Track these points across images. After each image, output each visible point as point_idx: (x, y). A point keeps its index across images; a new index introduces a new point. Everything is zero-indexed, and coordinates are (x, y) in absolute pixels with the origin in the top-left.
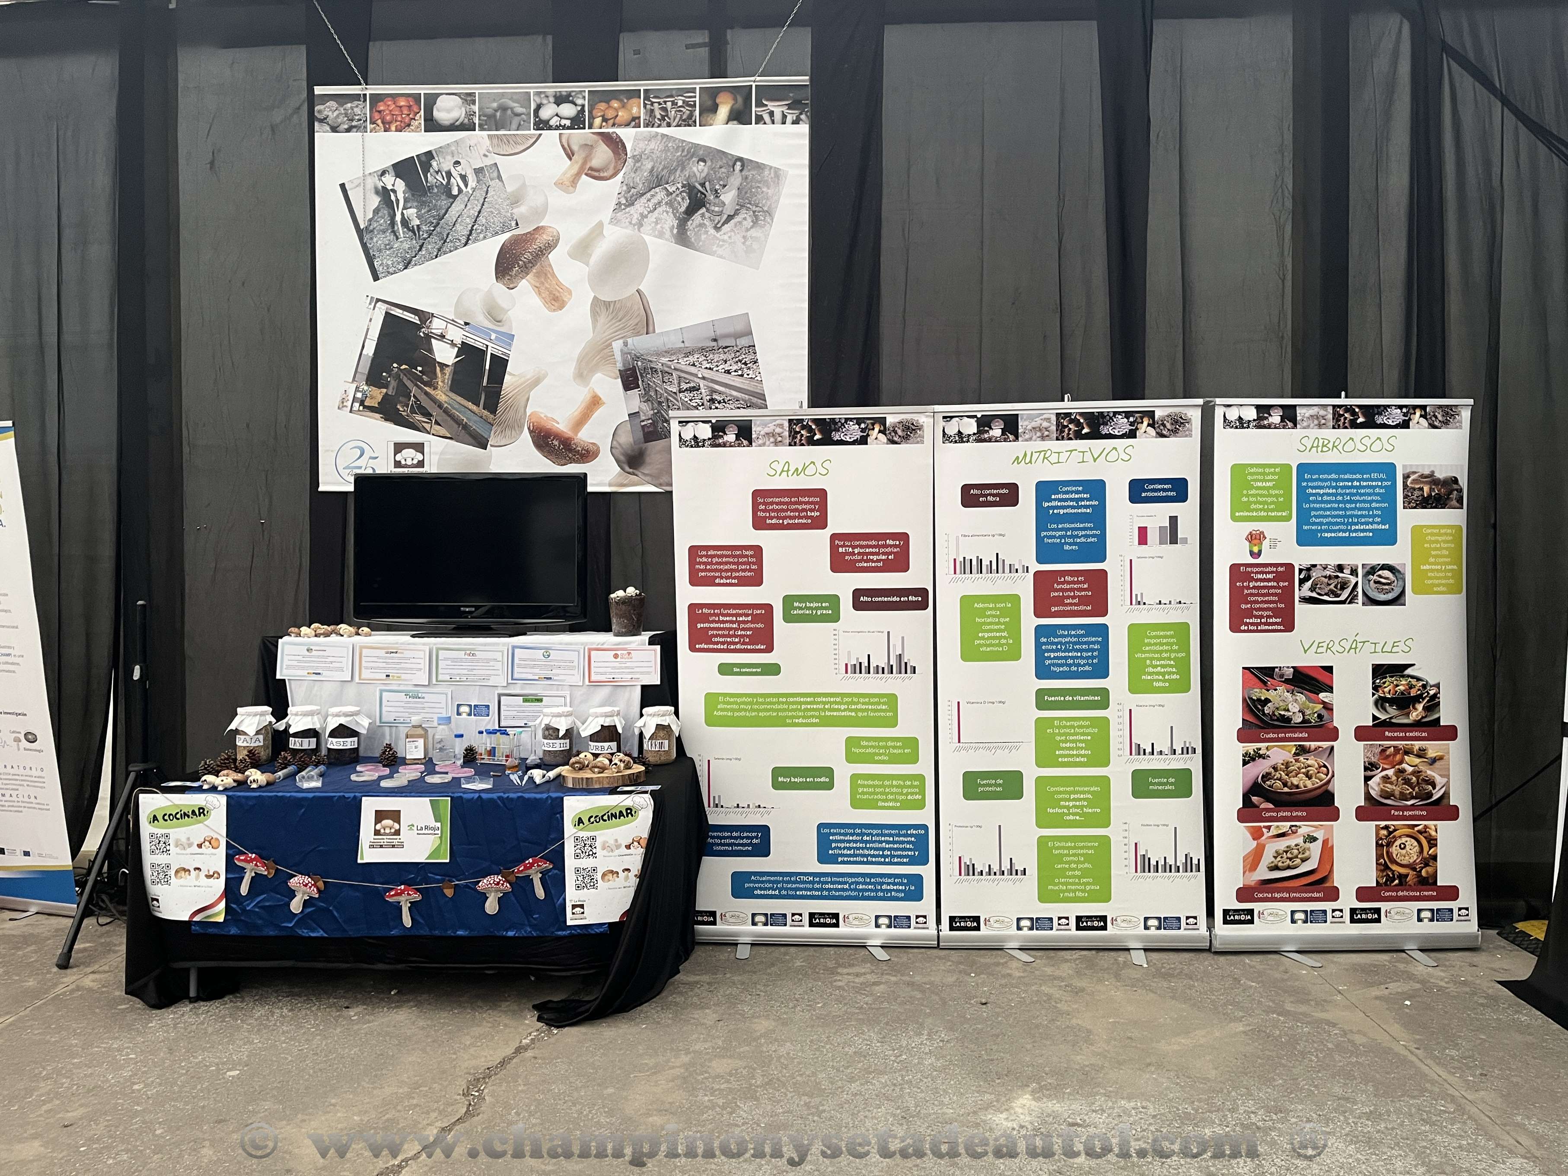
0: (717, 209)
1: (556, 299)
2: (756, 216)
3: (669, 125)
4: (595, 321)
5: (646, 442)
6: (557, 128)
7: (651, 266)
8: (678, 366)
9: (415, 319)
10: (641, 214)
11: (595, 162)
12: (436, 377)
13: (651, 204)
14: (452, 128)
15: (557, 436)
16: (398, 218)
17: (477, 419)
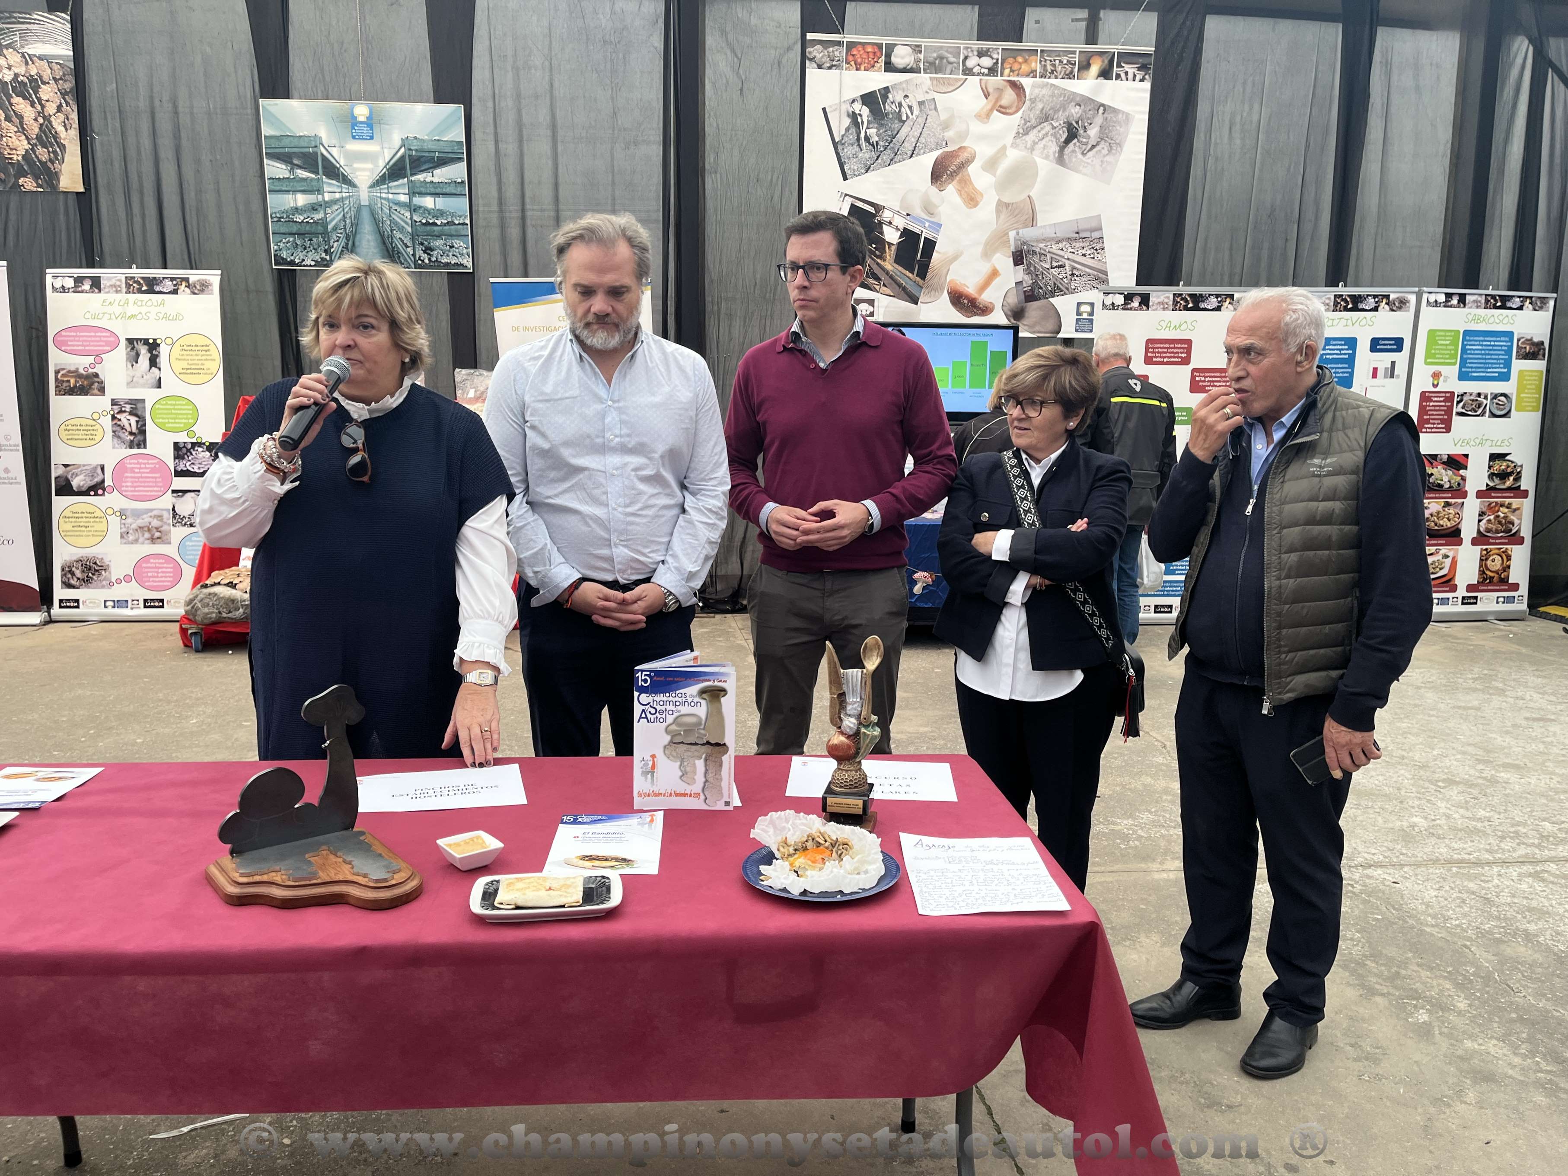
0: (1084, 140)
1: (972, 199)
2: (1111, 147)
3: (1056, 77)
4: (998, 217)
5: (1026, 302)
6: (978, 74)
7: (1039, 180)
8: (1051, 250)
9: (872, 210)
10: (1034, 142)
11: (1004, 102)
12: (885, 252)
13: (1040, 135)
14: (904, 70)
15: (967, 297)
16: (862, 135)
17: (912, 283)
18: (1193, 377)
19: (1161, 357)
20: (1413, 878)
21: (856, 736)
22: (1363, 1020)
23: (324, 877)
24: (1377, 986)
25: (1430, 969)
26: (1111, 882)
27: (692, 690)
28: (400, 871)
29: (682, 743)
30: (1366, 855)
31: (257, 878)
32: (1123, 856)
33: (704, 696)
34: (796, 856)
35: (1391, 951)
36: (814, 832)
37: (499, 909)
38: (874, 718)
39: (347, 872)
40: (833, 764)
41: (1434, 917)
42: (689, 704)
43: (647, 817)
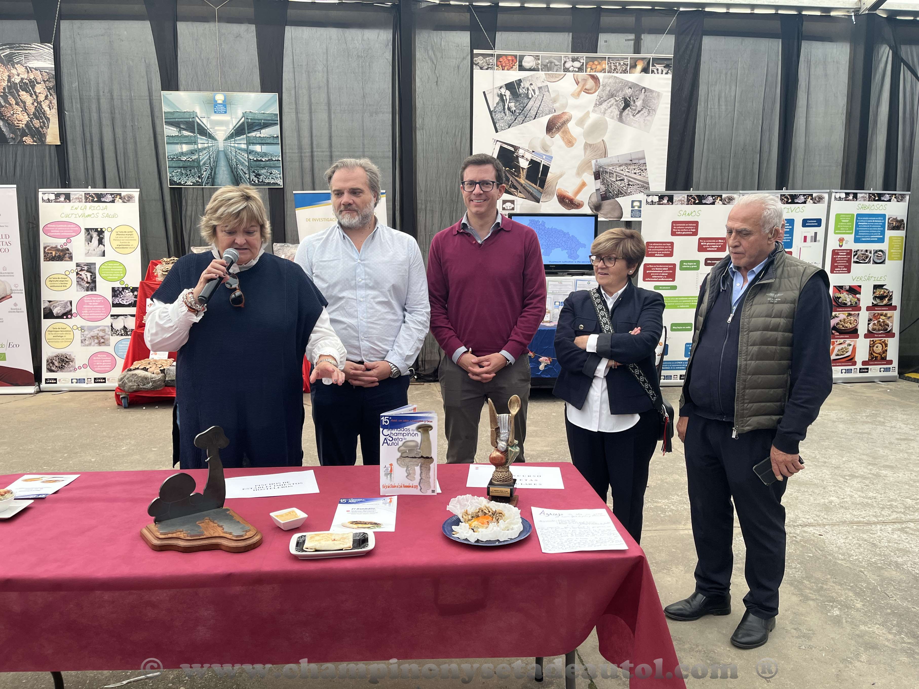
0: (634, 108)
1: (570, 142)
2: (649, 111)
3: (617, 72)
4: (585, 152)
5: (602, 200)
6: (572, 71)
7: (608, 130)
8: (616, 171)
9: (513, 149)
10: (605, 109)
11: (587, 87)
12: (520, 173)
13: (609, 105)
14: (530, 70)
15: (568, 198)
16: (506, 107)
17: (536, 191)
18: (699, 243)
19: (680, 232)
20: (831, 532)
21: (505, 452)
22: (802, 615)
23: (207, 534)
24: (810, 595)
25: (841, 585)
26: (656, 536)
27: (413, 427)
28: (250, 530)
29: (407, 457)
30: (804, 520)
31: (170, 536)
32: (662, 521)
33: (420, 430)
34: (473, 520)
35: (818, 575)
36: (482, 507)
37: (306, 551)
38: (516, 442)
39: (220, 532)
40: (493, 468)
41: (843, 554)
42: (411, 435)
43: (388, 499)
